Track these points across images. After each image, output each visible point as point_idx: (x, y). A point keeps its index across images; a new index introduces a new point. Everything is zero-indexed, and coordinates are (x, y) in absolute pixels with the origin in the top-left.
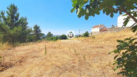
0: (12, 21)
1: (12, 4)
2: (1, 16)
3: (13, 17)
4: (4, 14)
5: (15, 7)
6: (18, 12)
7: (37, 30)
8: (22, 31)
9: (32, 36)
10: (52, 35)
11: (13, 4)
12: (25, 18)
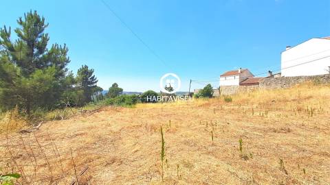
0: (31, 54)
1: (33, 13)
2: (2, 40)
3: (31, 44)
4: (9, 35)
5: (38, 20)
6: (45, 32)
7: (87, 79)
8: (53, 80)
9: (74, 93)
10: (121, 90)
11: (36, 11)
12: (63, 48)
